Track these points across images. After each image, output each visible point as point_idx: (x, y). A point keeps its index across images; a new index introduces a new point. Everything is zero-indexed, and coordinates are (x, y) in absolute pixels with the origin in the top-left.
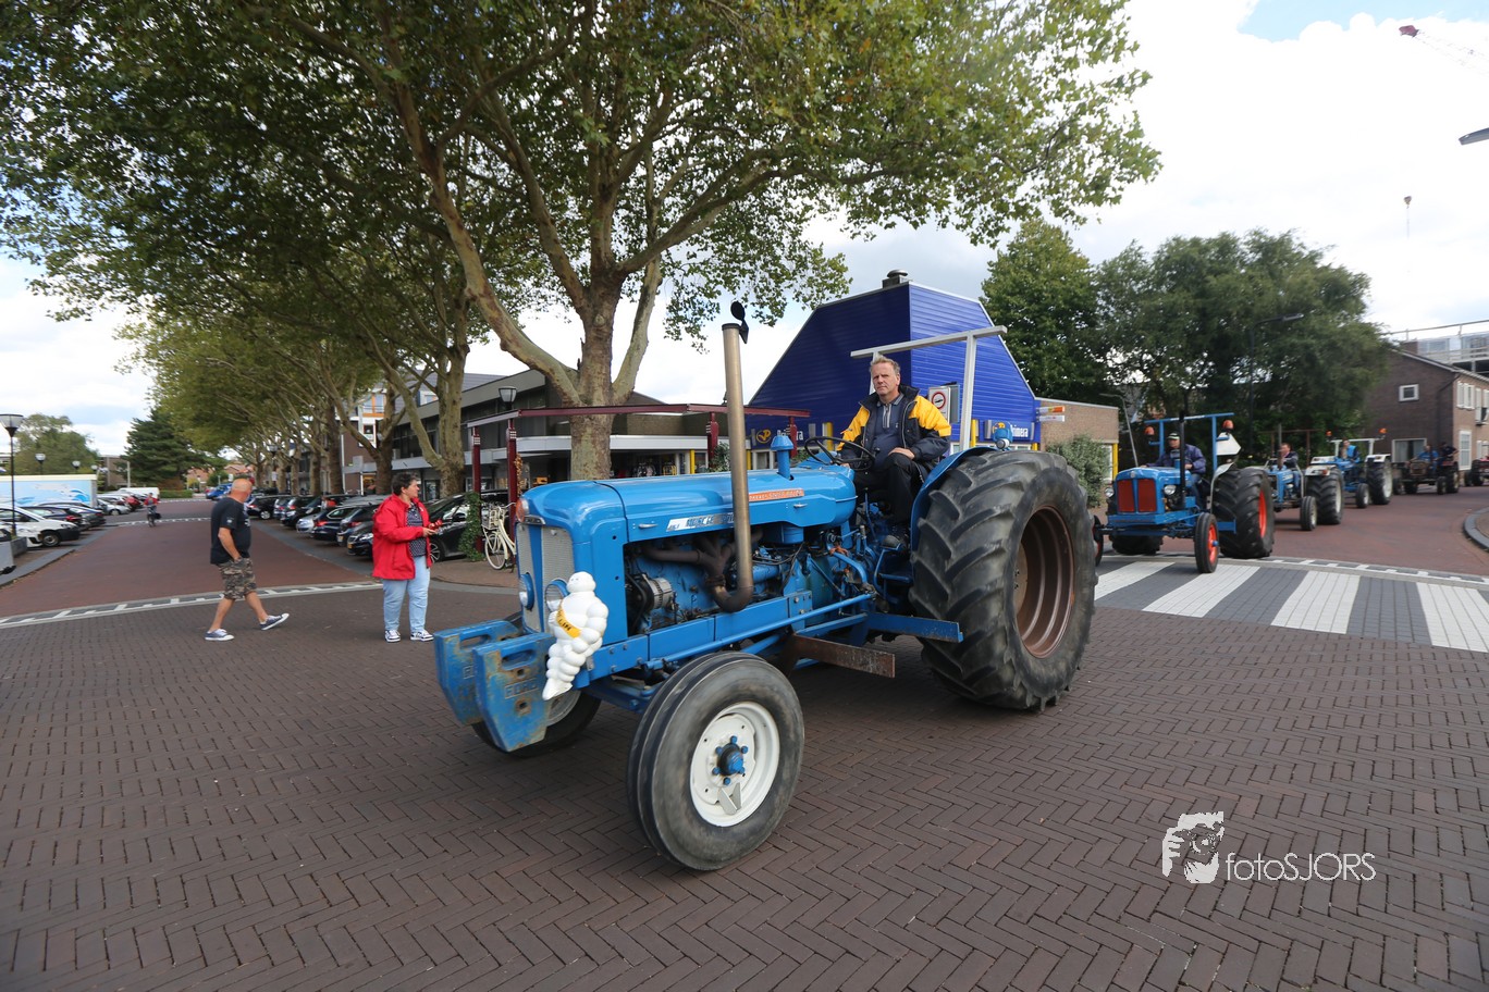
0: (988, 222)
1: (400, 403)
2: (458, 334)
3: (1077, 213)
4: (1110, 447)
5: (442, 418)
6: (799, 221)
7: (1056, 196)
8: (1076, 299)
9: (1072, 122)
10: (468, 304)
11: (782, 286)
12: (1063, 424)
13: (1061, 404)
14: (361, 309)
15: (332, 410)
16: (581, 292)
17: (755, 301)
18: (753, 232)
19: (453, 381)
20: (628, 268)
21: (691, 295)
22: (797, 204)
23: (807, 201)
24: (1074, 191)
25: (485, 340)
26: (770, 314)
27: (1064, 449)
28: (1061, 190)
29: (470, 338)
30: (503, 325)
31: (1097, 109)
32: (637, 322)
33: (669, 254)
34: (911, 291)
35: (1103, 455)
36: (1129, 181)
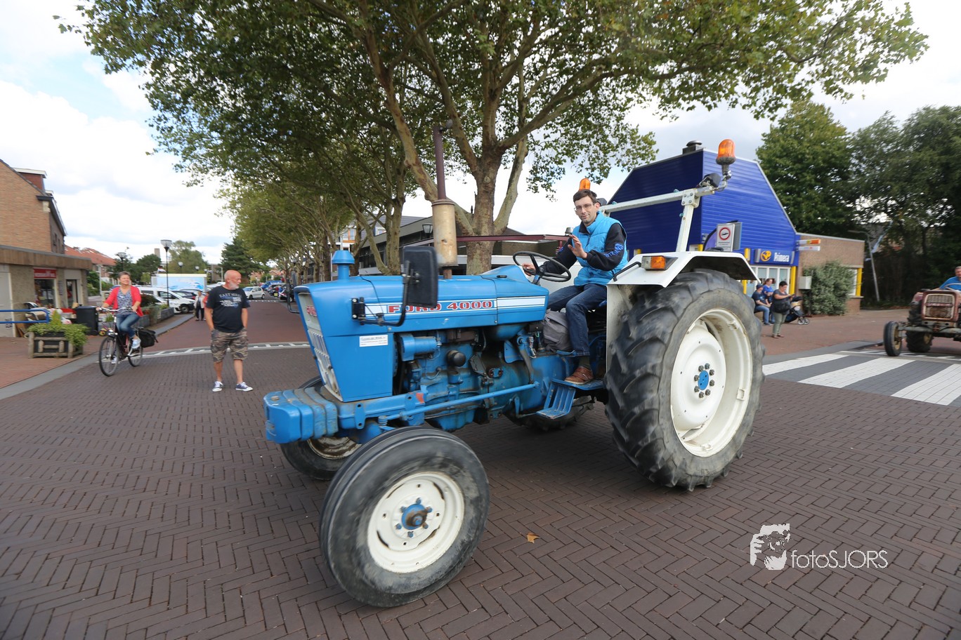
0: (770, 101)
1: (364, 234)
2: (398, 190)
3: (845, 91)
4: (856, 271)
5: (388, 243)
6: (622, 110)
7: (828, 78)
8: (833, 159)
9: (849, 17)
10: (405, 172)
11: (608, 155)
12: (818, 253)
13: (817, 238)
14: (343, 176)
15: (326, 238)
16: (476, 162)
17: (589, 166)
18: (589, 119)
19: (395, 220)
20: (507, 145)
21: (546, 163)
22: (622, 97)
23: (630, 95)
24: (845, 73)
25: (414, 195)
26: (599, 176)
27: (817, 271)
28: (833, 73)
29: (405, 194)
30: (427, 184)
32: (511, 181)
33: (532, 136)
34: (705, 155)
35: (849, 276)
36: (895, 62)
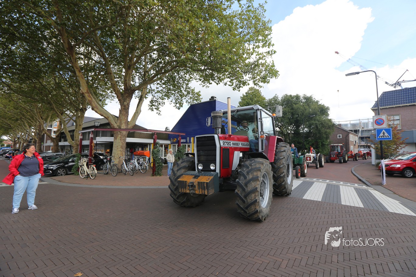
0: (237, 85)
2: (83, 105)
3: (259, 85)
7: (254, 80)
9: (258, 61)
11: (183, 98)
16: (120, 94)
17: (175, 102)
18: (175, 83)
20: (135, 89)
21: (157, 99)
24: (258, 79)
26: (179, 106)
28: (255, 78)
30: (93, 102)
31: (263, 58)
32: (138, 105)
33: (151, 87)
34: (216, 102)
36: (271, 78)
